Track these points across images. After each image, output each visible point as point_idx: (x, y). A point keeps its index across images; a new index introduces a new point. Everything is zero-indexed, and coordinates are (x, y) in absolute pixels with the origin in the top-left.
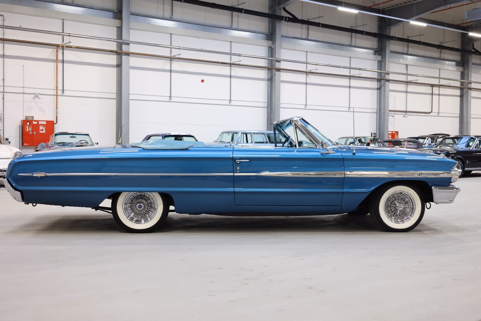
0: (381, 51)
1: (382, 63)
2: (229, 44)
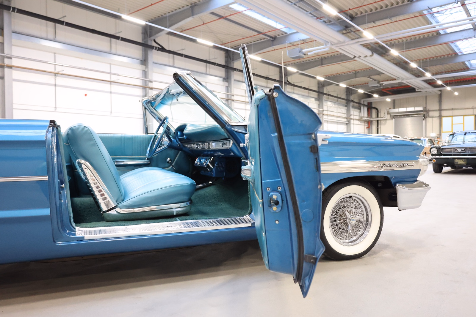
0: (228, 79)
1: (229, 88)
2: (109, 65)
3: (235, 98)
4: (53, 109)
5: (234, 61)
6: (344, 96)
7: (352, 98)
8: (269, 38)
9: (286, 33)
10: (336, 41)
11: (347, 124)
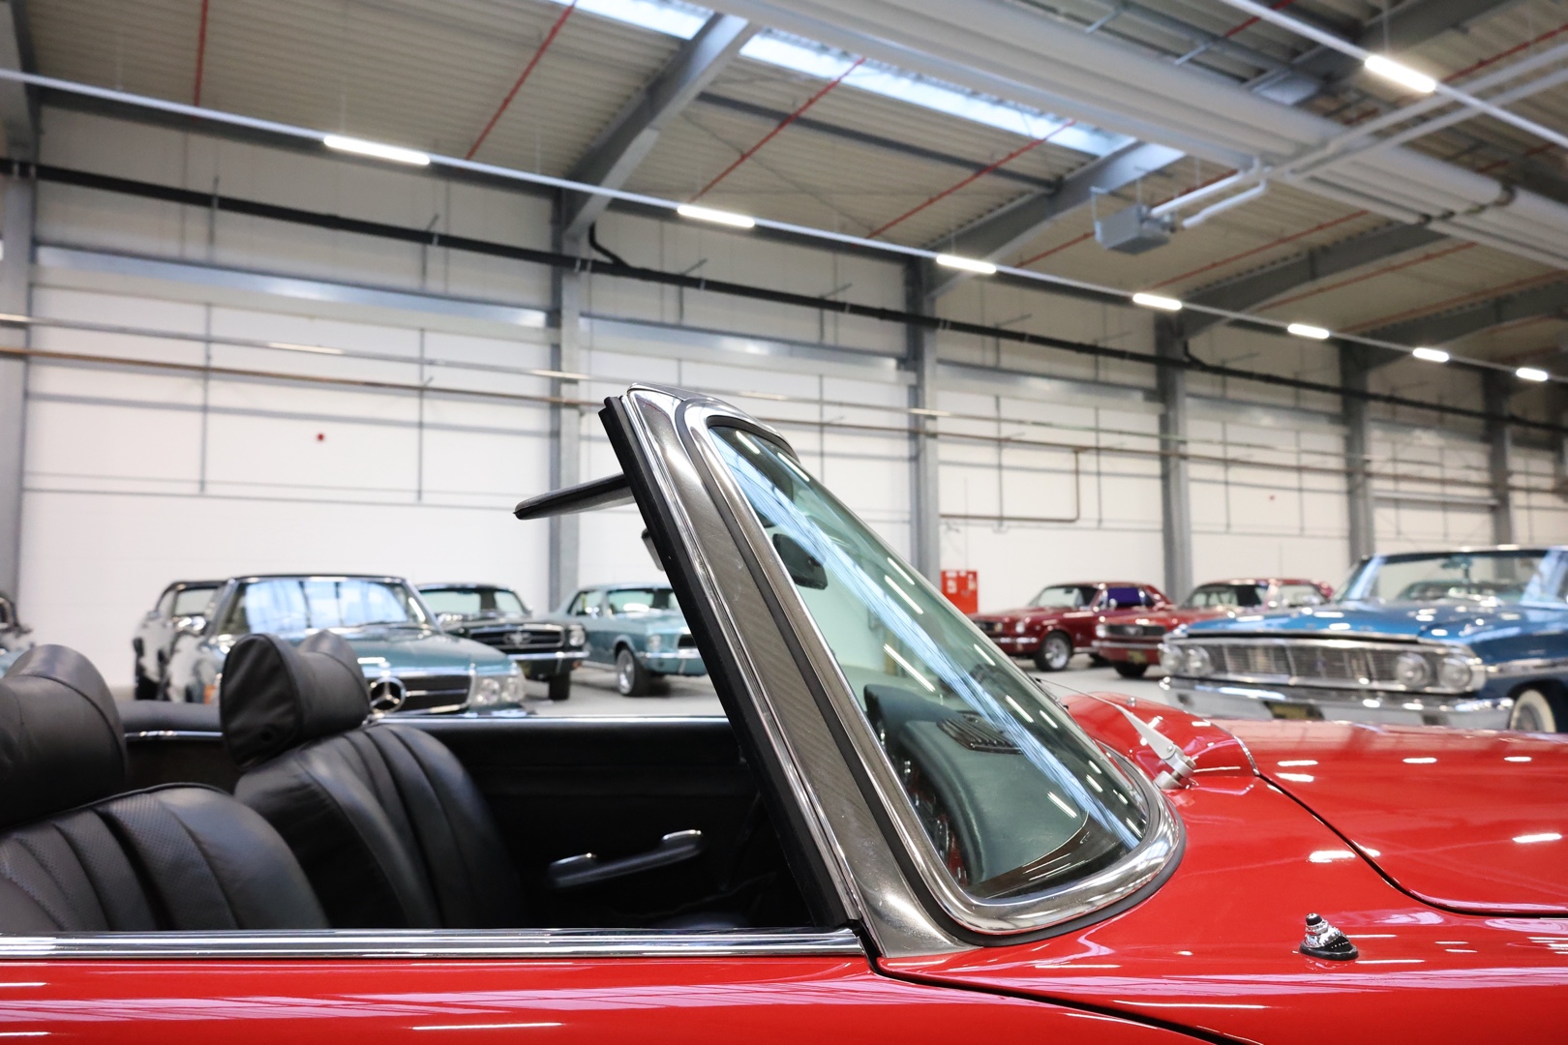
0: (913, 358)
1: (918, 391)
2: (416, 335)
3: (941, 426)
4: (195, 489)
5: (935, 293)
6: (1475, 403)
7: (1513, 406)
8: (1038, 190)
9: (1093, 157)
10: (1286, 150)
11: (1493, 509)
